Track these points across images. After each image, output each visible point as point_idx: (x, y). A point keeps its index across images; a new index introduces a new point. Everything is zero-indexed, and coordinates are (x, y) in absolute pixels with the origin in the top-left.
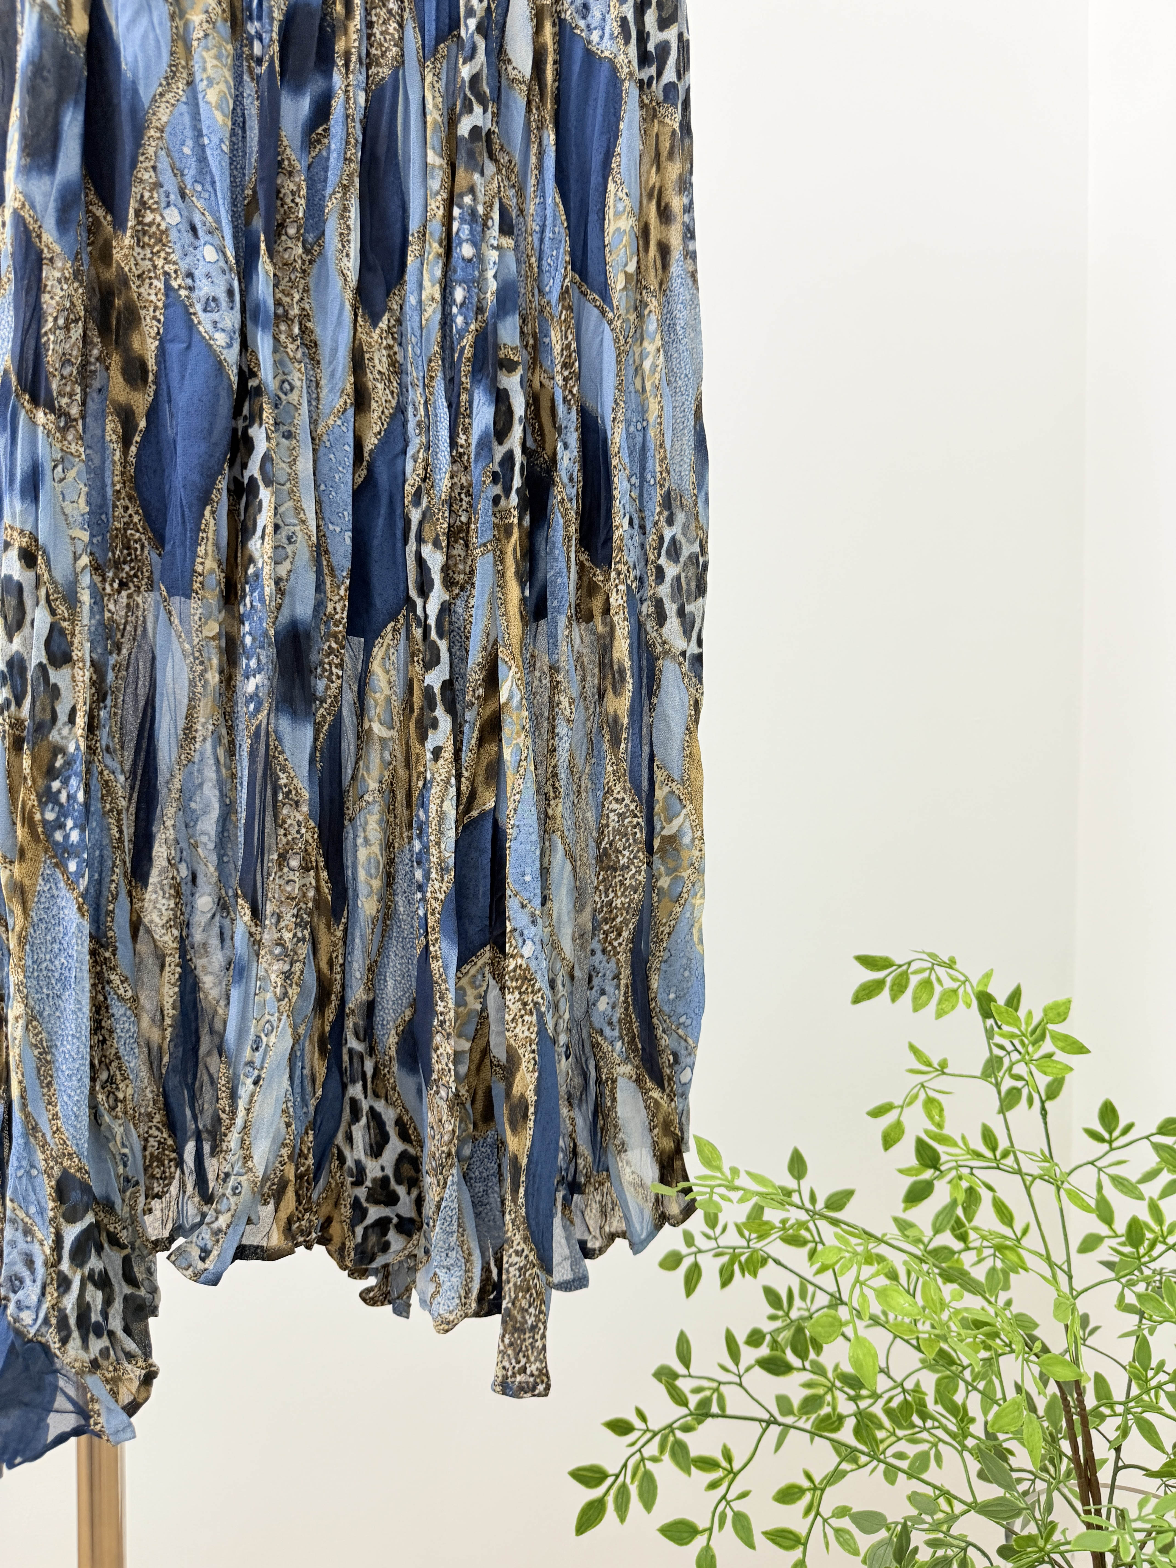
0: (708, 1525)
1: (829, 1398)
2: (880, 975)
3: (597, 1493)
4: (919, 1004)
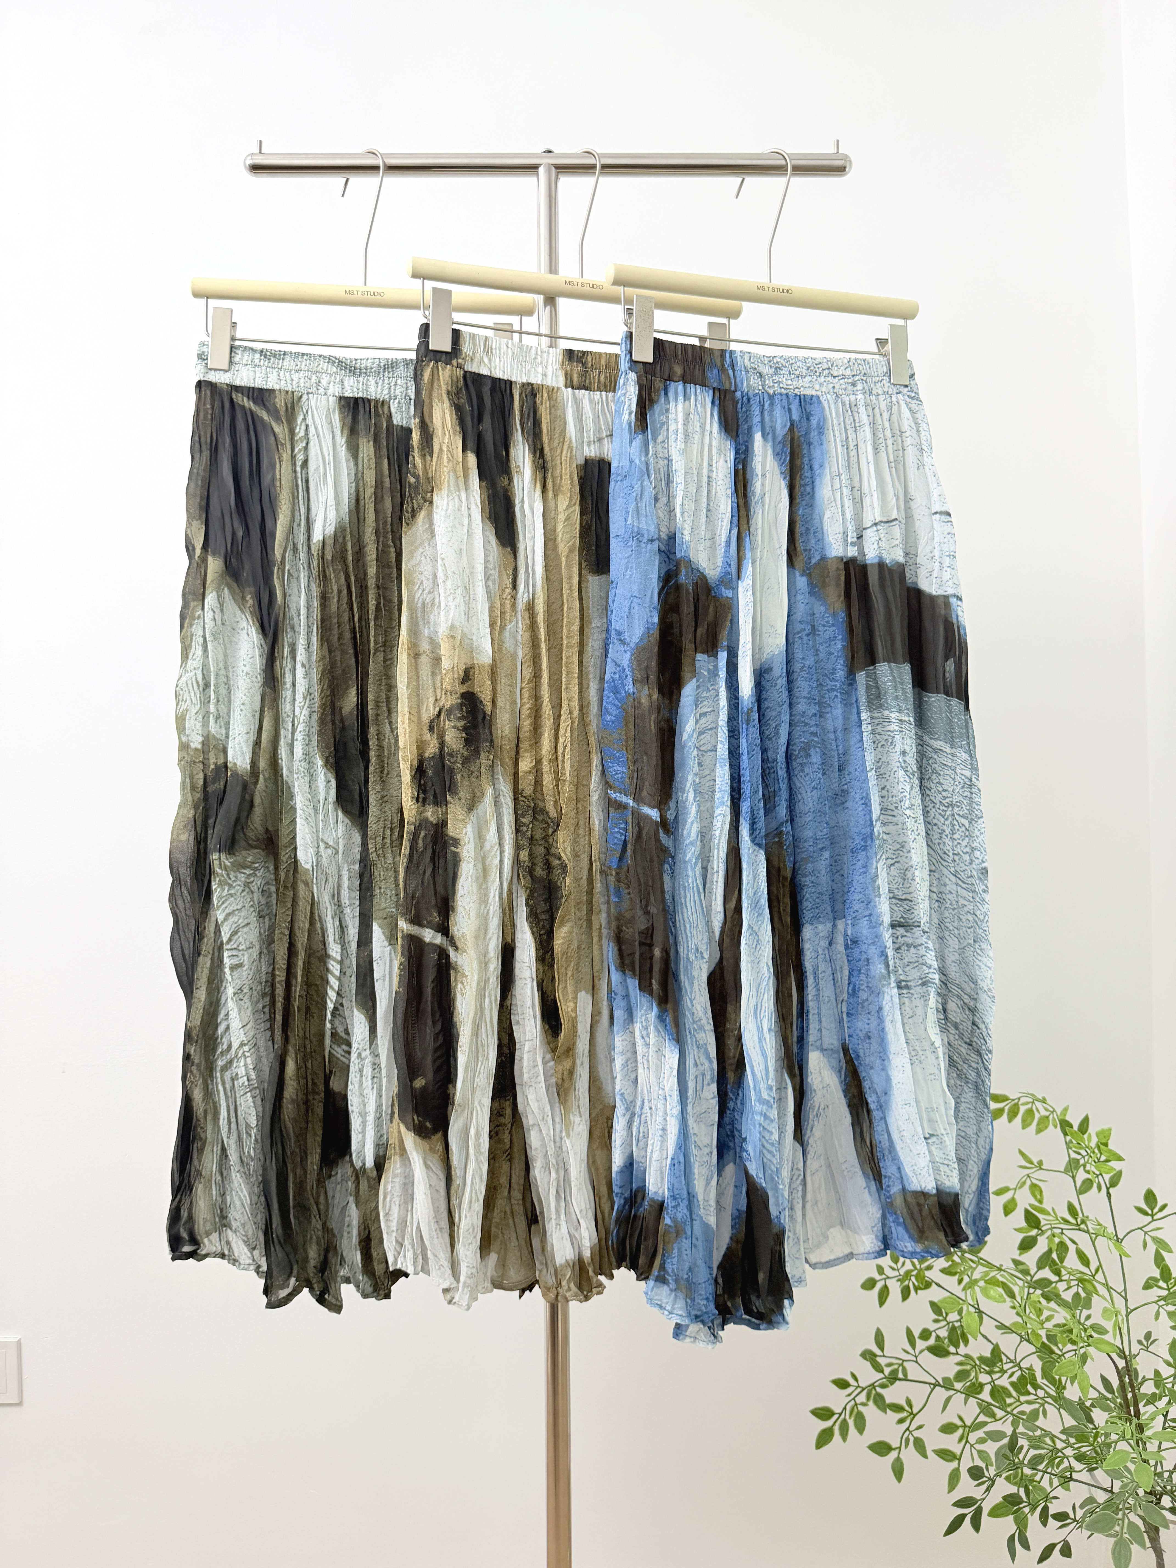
0: (898, 1445)
1: (973, 1372)
2: (1000, 1105)
3: (828, 1424)
4: (1025, 1125)
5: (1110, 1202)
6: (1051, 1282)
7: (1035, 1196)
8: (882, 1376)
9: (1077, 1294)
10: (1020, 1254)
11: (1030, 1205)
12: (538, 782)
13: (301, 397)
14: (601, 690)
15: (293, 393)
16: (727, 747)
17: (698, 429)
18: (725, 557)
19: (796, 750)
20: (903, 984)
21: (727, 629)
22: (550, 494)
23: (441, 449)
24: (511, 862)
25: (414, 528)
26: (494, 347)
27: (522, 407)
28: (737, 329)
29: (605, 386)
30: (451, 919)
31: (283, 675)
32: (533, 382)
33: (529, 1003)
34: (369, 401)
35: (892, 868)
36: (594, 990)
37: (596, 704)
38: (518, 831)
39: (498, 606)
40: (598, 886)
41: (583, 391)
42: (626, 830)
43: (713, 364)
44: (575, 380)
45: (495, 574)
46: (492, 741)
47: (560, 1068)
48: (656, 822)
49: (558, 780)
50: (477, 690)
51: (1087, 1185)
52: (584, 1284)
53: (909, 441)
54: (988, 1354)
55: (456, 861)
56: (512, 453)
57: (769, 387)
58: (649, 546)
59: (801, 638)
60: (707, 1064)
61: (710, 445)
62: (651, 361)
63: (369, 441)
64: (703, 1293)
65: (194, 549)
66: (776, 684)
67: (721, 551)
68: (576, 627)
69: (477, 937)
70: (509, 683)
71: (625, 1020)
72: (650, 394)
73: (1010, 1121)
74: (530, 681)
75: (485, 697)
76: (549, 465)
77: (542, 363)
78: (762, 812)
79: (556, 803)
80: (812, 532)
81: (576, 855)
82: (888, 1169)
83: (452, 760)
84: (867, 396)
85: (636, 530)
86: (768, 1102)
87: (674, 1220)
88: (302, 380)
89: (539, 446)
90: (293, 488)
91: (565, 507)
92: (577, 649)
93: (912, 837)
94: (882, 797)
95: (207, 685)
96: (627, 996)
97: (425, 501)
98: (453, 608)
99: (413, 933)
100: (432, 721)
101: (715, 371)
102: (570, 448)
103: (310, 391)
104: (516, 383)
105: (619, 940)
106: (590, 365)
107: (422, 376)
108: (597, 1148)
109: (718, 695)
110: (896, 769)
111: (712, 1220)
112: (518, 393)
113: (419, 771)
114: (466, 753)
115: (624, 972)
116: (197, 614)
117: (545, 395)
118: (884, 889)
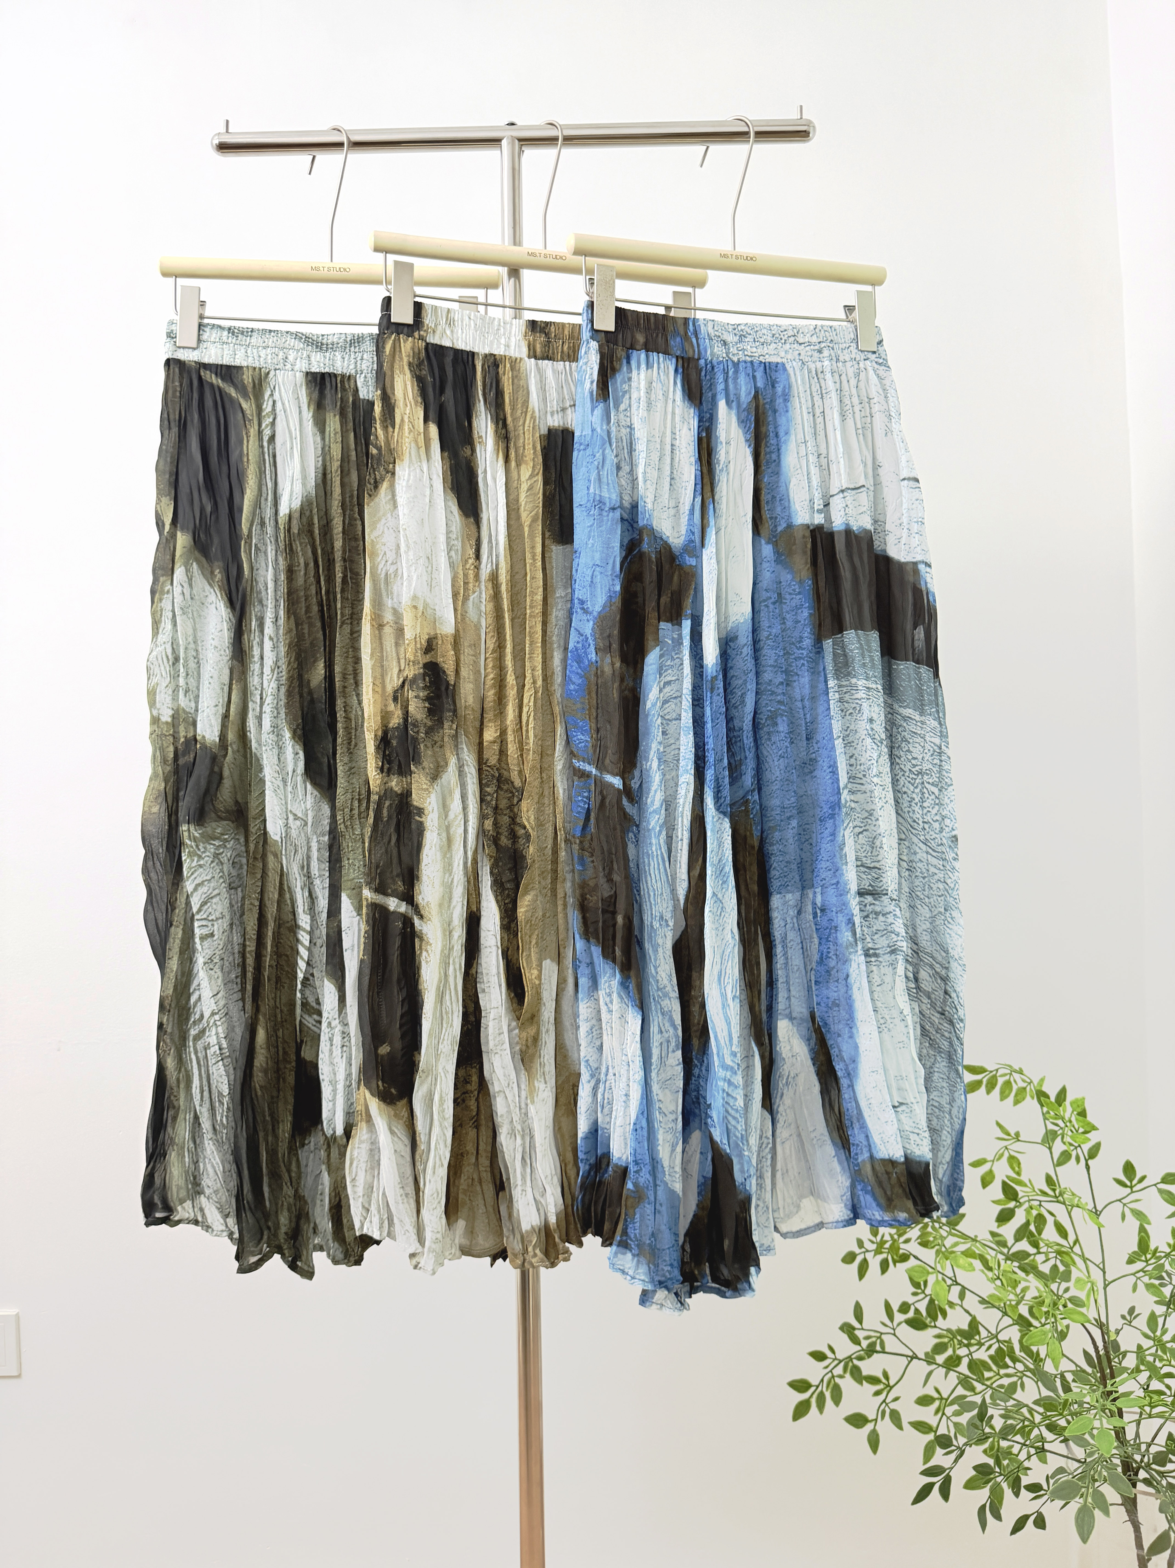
0: (874, 1417)
2: (978, 1077)
3: (806, 1396)
4: (1003, 1096)
5: (1089, 1174)
6: (1029, 1255)
7: (1013, 1169)
8: (858, 1348)
9: (1055, 1267)
10: (998, 1226)
11: (1007, 1177)
12: (503, 752)
13: (268, 373)
14: (564, 660)
15: (260, 369)
16: (690, 715)
17: (661, 397)
18: (689, 525)
19: (763, 718)
20: (871, 951)
21: (691, 597)
22: (513, 464)
23: (402, 420)
24: (475, 831)
25: (376, 500)
26: (456, 319)
27: (484, 378)
28: (702, 297)
29: (569, 356)
30: (416, 887)
31: (251, 648)
32: (495, 353)
33: (494, 971)
34: (335, 375)
35: (861, 836)
36: (559, 959)
37: (560, 674)
38: (482, 800)
39: (461, 576)
40: (563, 854)
41: (547, 361)
42: (589, 798)
43: (676, 333)
44: (538, 350)
45: (458, 544)
46: (455, 711)
47: (524, 1034)
48: (619, 790)
49: (522, 750)
50: (440, 660)
51: (1065, 1157)
52: (551, 1250)
53: (876, 408)
54: (965, 1327)
55: (421, 830)
56: (475, 424)
57: (733, 355)
58: (611, 514)
59: (767, 606)
60: (671, 1030)
61: (673, 413)
62: (613, 330)
63: (335, 415)
64: (667, 1259)
65: (164, 525)
66: (741, 653)
67: (684, 520)
68: (539, 597)
69: (440, 905)
70: (472, 653)
71: (589, 988)
72: (612, 362)
73: (988, 1092)
74: (494, 651)
75: (449, 666)
76: (512, 435)
77: (504, 334)
78: (727, 780)
79: (520, 772)
80: (778, 499)
81: (540, 825)
82: (856, 1136)
83: (416, 730)
84: (834, 363)
85: (598, 498)
86: (732, 1068)
87: (635, 1185)
88: (269, 357)
89: (502, 416)
90: (260, 462)
91: (527, 477)
92: (540, 619)
93: (879, 805)
94: (851, 765)
95: (177, 659)
96: (591, 964)
97: (388, 472)
98: (415, 578)
99: (377, 902)
100: (396, 692)
101: (678, 339)
102: (533, 417)
103: (277, 367)
104: (478, 354)
105: (583, 907)
106: (553, 335)
107: (384, 348)
108: (563, 1115)
109: (682, 664)
110: (863, 737)
111: (678, 1187)
112: (480, 364)
113: (384, 742)
114: (429, 723)
115: (588, 941)
116: (166, 589)
117: (508, 365)
118: (851, 857)
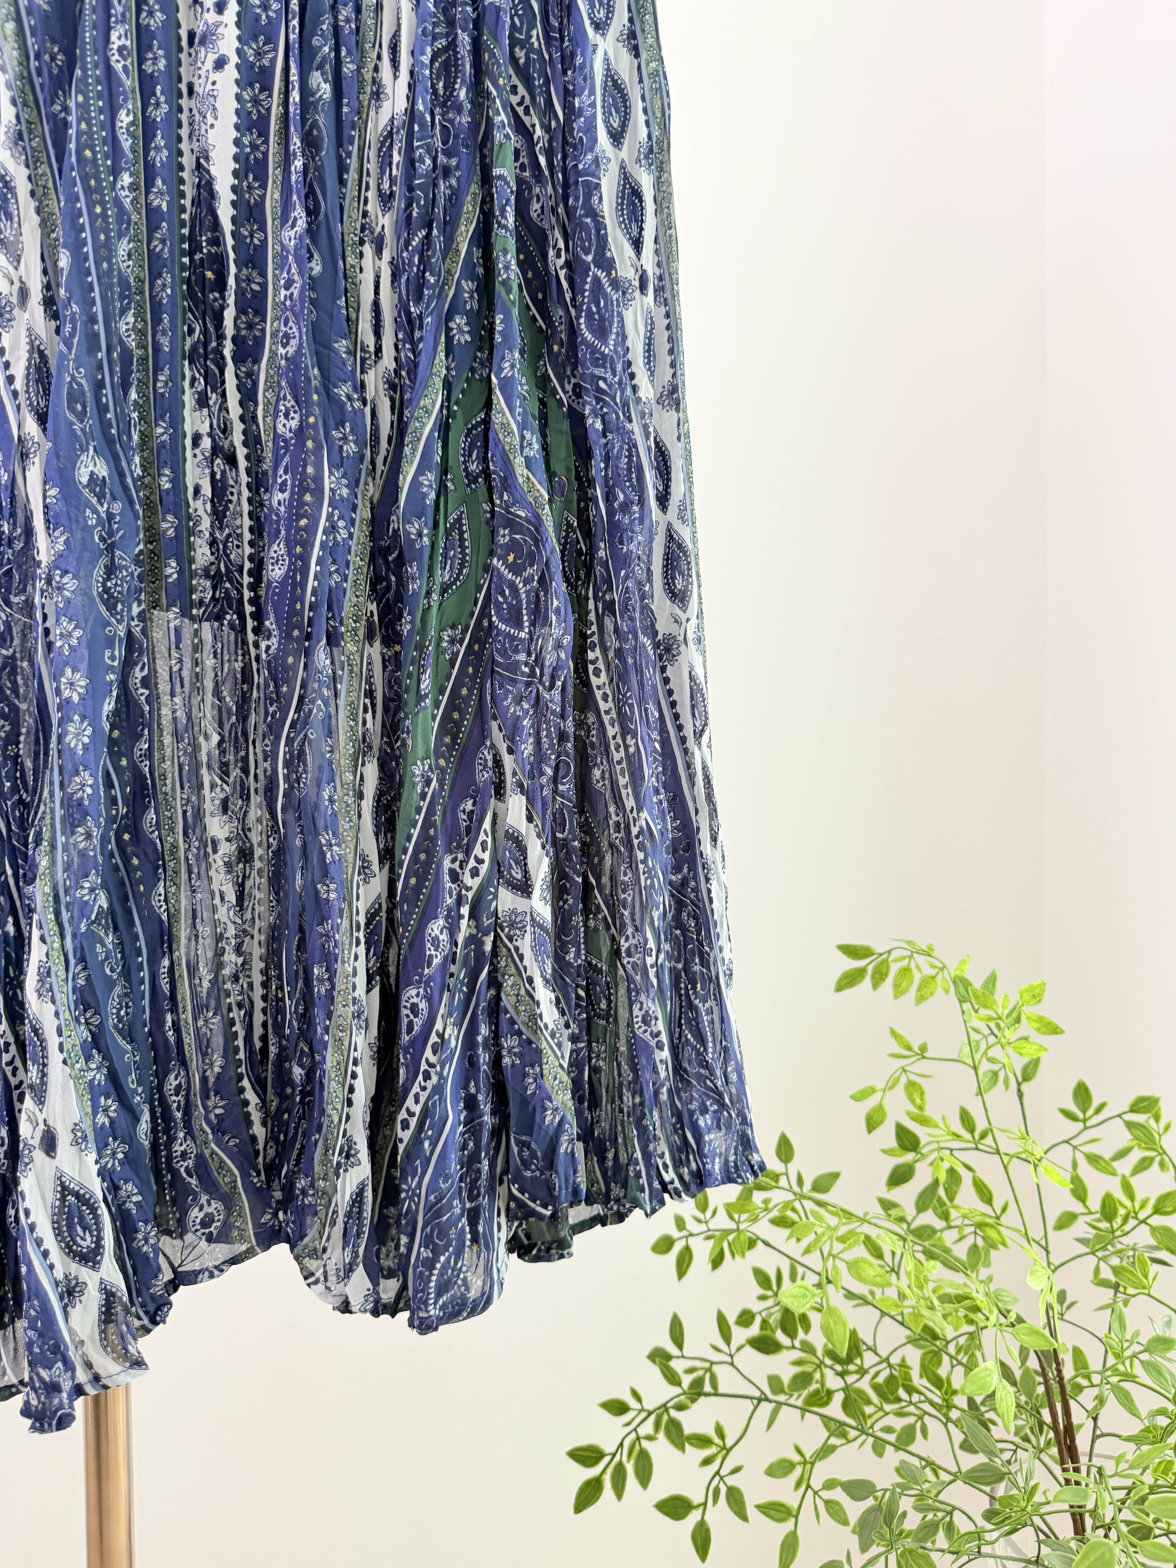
0: (702, 1500)
1: (817, 1376)
2: (861, 963)
4: (899, 992)
5: (1022, 1105)
6: (934, 1231)
7: (913, 1101)
8: (677, 1390)
9: (975, 1246)
10: (891, 1191)
11: (905, 1115)
73: (875, 986)
